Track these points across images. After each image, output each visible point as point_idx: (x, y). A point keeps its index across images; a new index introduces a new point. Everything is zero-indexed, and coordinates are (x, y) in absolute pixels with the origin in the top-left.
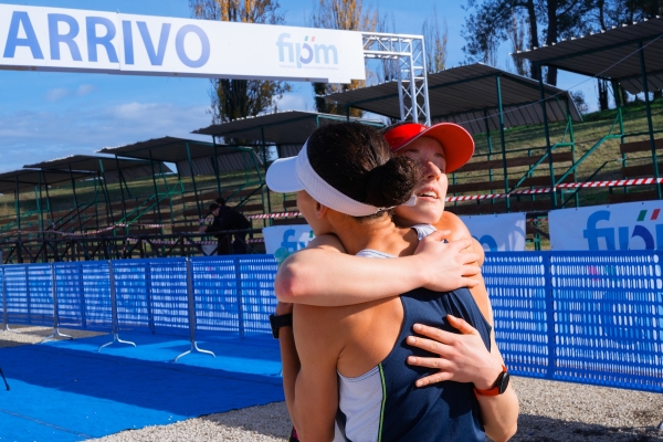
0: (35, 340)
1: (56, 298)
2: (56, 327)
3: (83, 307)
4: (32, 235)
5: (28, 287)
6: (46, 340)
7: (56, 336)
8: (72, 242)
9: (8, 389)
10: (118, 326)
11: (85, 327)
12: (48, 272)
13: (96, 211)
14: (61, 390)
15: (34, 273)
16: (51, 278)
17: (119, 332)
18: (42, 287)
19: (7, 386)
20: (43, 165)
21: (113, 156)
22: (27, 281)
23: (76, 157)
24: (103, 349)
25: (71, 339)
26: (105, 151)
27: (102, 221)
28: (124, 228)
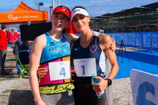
0: (130, 51)
1: (135, 41)
2: (135, 48)
3: (142, 43)
4: (122, 27)
5: (128, 38)
6: (133, 51)
7: (135, 50)
8: (133, 28)
9: (129, 61)
10: (152, 48)
11: (143, 48)
12: (133, 35)
13: (138, 21)
14: (143, 62)
15: (129, 35)
16: (134, 36)
17: (152, 49)
18: (132, 38)
19: (129, 60)
20: (126, 10)
21: (144, 7)
22: (128, 37)
23: (134, 8)
24: (148, 53)
25: (139, 51)
26: (142, 6)
27: (139, 23)
28: (146, 25)
